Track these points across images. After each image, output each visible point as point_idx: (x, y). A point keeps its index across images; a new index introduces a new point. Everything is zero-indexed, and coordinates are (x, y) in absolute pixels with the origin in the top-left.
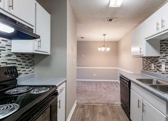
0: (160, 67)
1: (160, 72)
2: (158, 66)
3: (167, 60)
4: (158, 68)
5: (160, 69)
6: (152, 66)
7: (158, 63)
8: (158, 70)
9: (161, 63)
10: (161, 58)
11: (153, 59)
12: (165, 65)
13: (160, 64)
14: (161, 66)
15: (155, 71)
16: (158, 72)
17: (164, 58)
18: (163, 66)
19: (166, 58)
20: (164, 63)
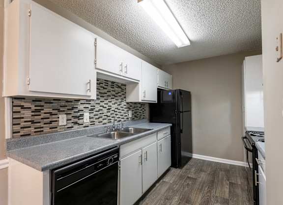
0: (80, 118)
1: (81, 126)
2: (75, 117)
3: (91, 106)
4: (76, 120)
5: (80, 122)
6: (60, 119)
7: (77, 111)
8: (76, 123)
9: (83, 111)
10: (81, 104)
11: (63, 103)
12: (90, 113)
13: (81, 113)
14: (82, 115)
15: (68, 128)
16: (76, 127)
17: (87, 104)
18: (87, 115)
19: (90, 104)
20: (87, 110)
